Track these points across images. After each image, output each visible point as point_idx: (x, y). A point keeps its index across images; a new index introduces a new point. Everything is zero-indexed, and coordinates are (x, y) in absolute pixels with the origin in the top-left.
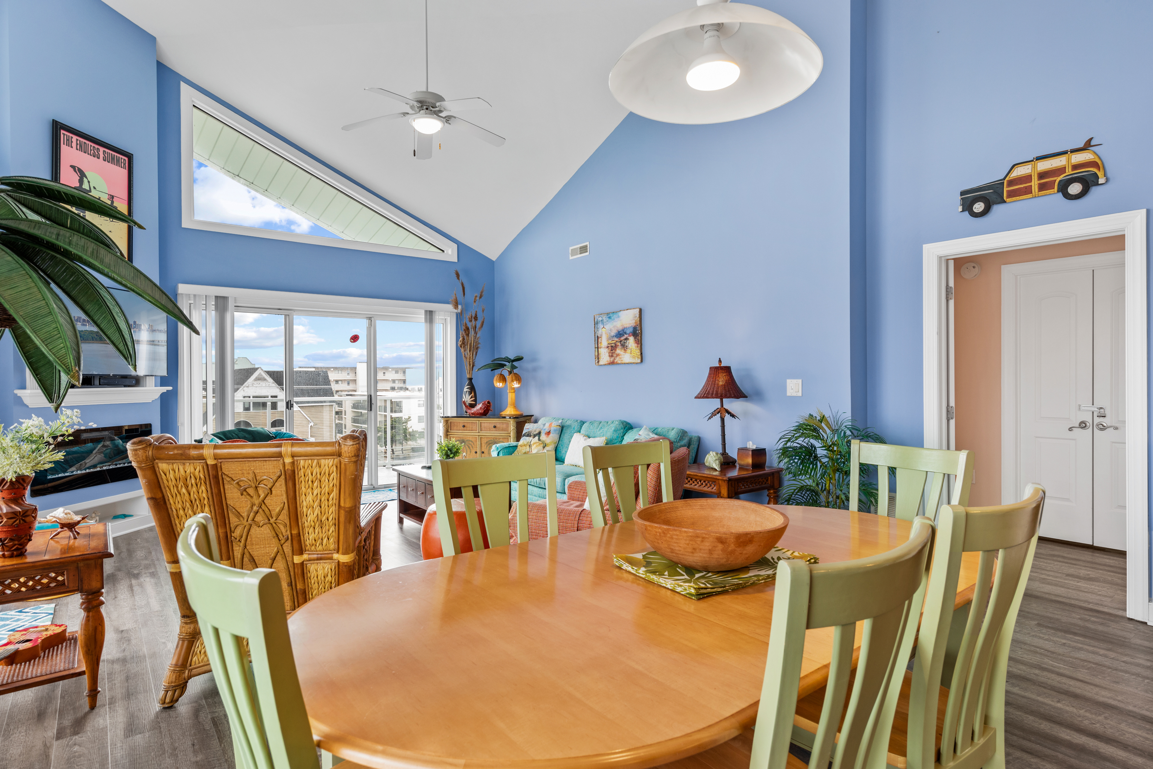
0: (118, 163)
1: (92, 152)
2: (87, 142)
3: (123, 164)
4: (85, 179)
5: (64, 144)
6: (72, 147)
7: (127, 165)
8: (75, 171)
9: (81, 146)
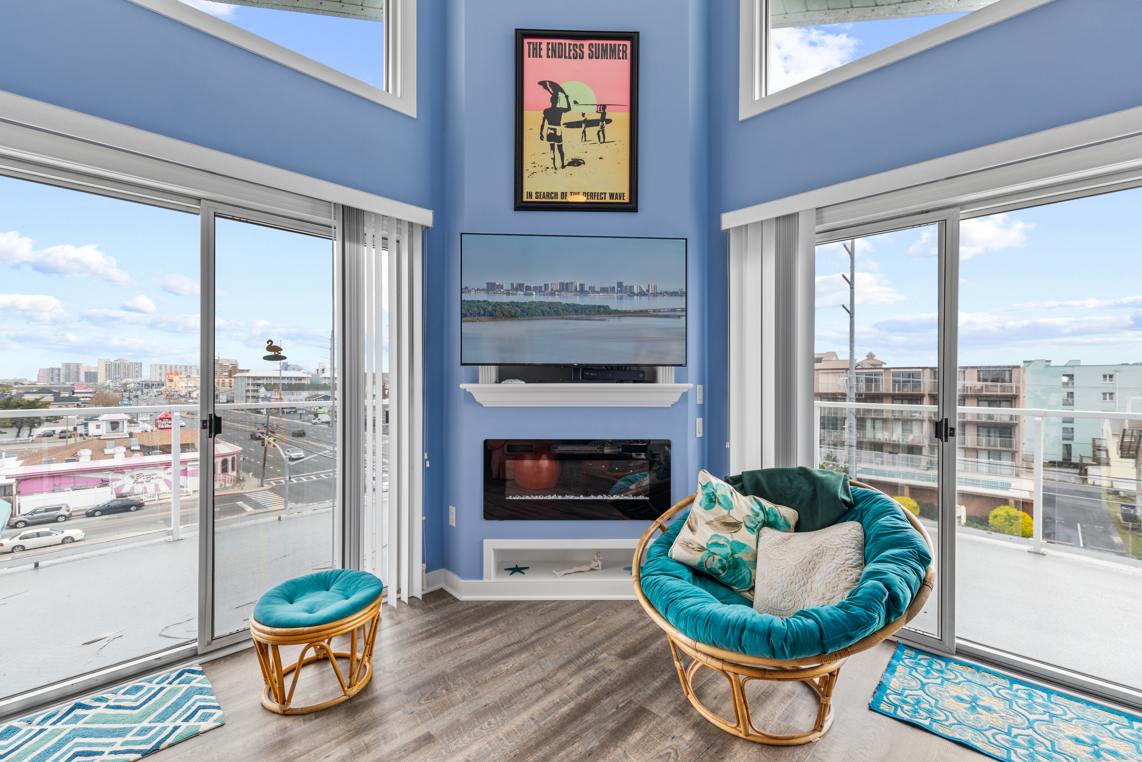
0: (613, 54)
1: (573, 52)
2: (563, 41)
3: (621, 53)
4: (561, 95)
5: (529, 56)
6: (541, 56)
7: (628, 52)
8: (546, 88)
9: (554, 51)
